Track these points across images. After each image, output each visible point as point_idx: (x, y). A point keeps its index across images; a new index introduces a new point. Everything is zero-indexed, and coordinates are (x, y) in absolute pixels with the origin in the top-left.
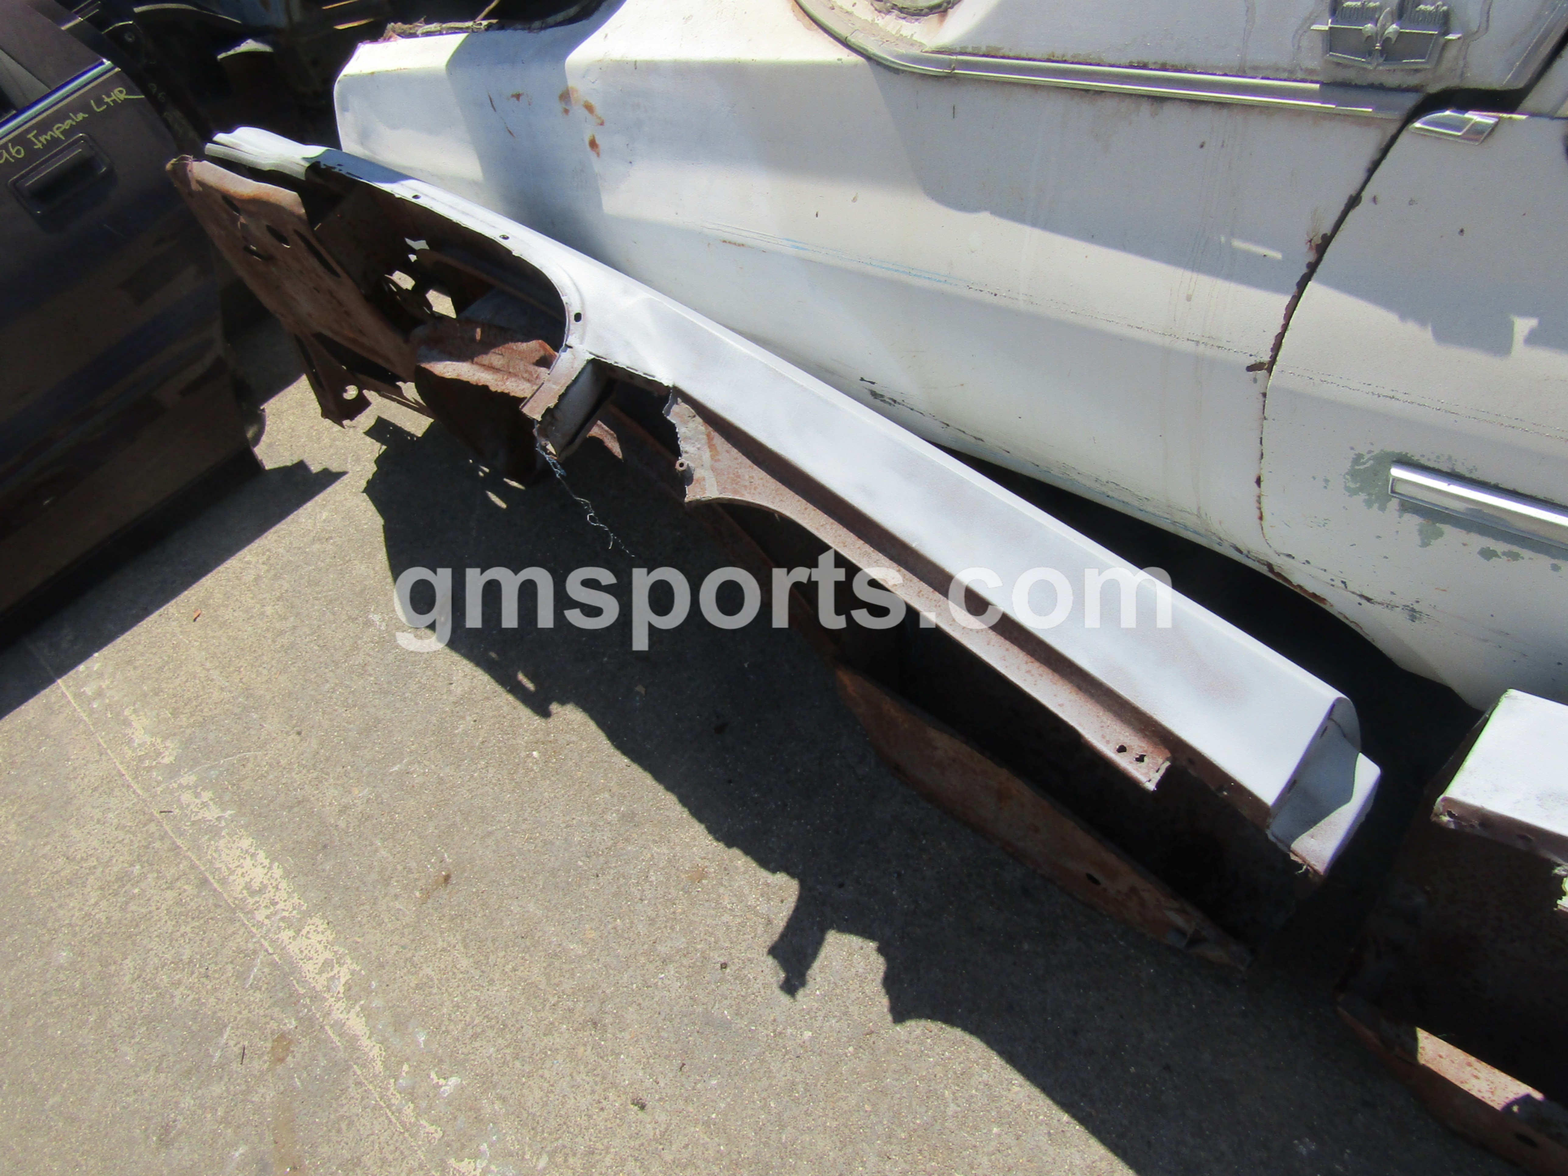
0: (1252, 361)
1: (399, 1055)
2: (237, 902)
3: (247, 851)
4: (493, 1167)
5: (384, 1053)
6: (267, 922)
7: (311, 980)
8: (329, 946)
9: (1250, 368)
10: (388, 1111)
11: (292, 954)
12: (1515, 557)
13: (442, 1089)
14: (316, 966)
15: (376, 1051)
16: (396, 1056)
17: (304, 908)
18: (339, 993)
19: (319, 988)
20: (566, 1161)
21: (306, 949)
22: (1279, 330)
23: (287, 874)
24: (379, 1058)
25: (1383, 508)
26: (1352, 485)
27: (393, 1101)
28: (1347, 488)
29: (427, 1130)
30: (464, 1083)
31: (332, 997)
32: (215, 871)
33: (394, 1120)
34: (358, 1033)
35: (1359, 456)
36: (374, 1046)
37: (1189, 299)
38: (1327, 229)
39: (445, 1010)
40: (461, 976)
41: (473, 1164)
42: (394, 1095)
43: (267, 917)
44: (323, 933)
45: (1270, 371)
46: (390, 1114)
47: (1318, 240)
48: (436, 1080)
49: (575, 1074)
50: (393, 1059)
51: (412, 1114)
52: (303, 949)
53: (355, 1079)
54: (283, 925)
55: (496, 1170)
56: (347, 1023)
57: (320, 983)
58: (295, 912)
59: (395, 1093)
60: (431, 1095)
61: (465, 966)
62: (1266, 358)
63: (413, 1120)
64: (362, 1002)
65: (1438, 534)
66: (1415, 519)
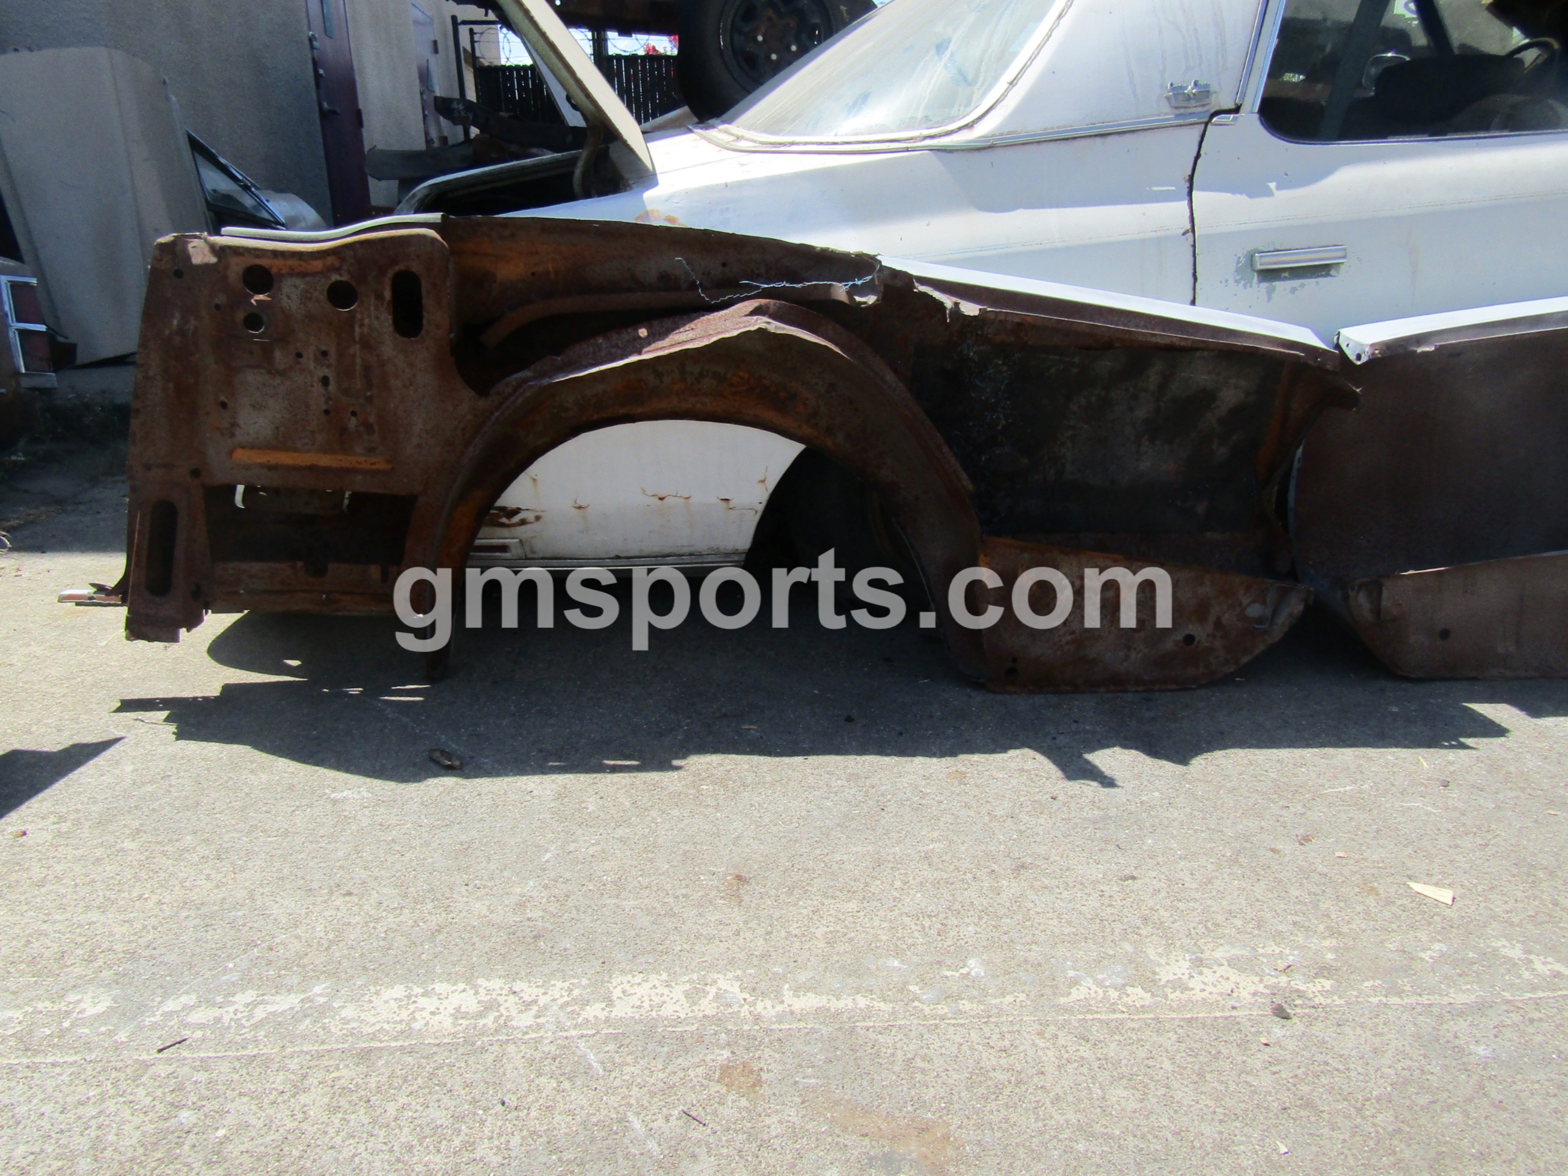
0: (1183, 231)
1: (891, 987)
2: (461, 1035)
3: (409, 997)
4: (1100, 977)
5: (873, 996)
6: (541, 1020)
7: (690, 1015)
8: (673, 984)
9: (1184, 234)
10: (948, 1021)
11: (630, 1014)
12: (1303, 285)
13: (973, 973)
14: (680, 1003)
15: (862, 1002)
16: (890, 990)
17: (585, 981)
18: (745, 1000)
19: (710, 1012)
20: (1140, 935)
21: (642, 1002)
22: (1188, 214)
23: (511, 976)
24: (875, 1002)
25: (1251, 286)
26: (1238, 278)
27: (941, 1012)
29: (1007, 1003)
30: (984, 957)
31: (741, 1006)
32: (373, 1037)
33: (963, 1021)
34: (820, 1005)
35: (1241, 258)
36: (854, 999)
37: (1144, 214)
38: (1190, 173)
39: (884, 938)
40: (862, 913)
41: (1081, 988)
42: (934, 1009)
43: (538, 1016)
44: (647, 981)
46: (953, 1021)
47: (1187, 178)
48: (957, 974)
49: (1058, 896)
50: (890, 993)
51: (975, 1005)
52: (639, 1003)
53: (874, 1032)
54: (576, 1007)
55: (1105, 975)
56: (793, 1008)
57: (707, 1006)
58: (576, 992)
59: (932, 1007)
60: (969, 984)
61: (855, 906)
62: (1188, 226)
63: (982, 1007)
64: (787, 986)
65: (1274, 289)
66: (1264, 285)
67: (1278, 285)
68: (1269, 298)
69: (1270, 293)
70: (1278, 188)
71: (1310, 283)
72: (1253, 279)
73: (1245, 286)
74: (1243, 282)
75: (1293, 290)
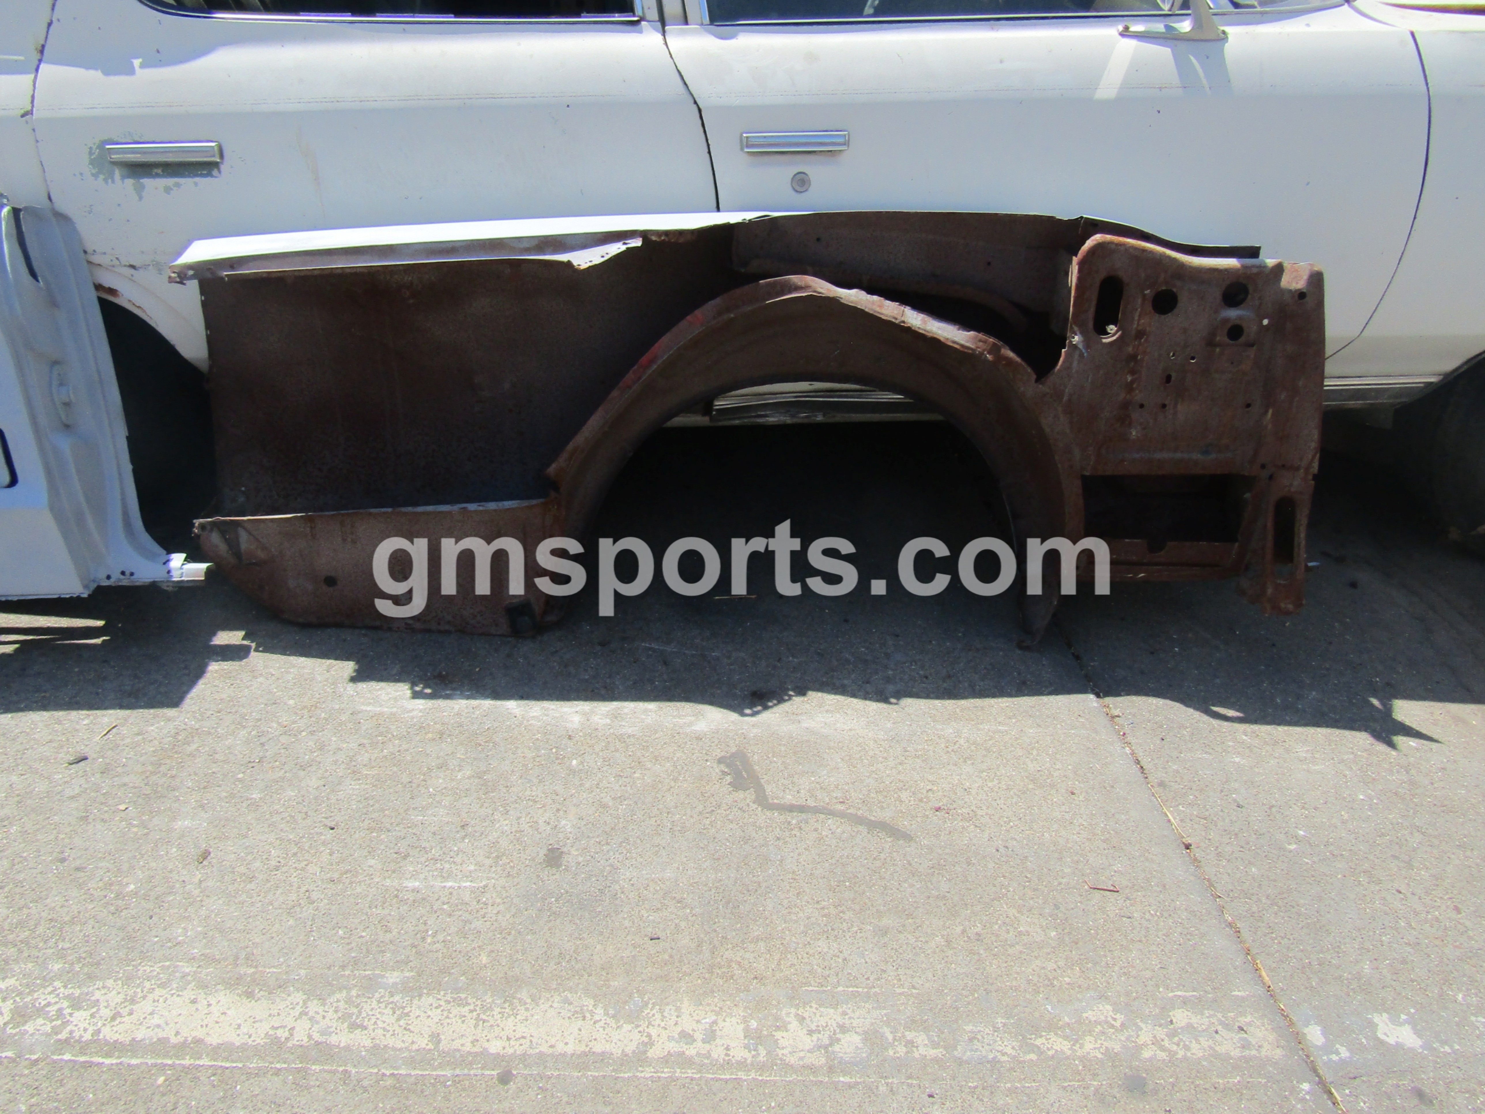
0: (22, 112)
9: (23, 116)
12: (178, 185)
22: (31, 91)
25: (113, 182)
26: (94, 171)
28: (93, 175)
35: (91, 148)
38: (42, 40)
45: (32, 114)
47: (40, 48)
62: (29, 107)
65: (143, 187)
66: (130, 182)
67: (148, 182)
68: (141, 198)
69: (139, 190)
70: (142, 66)
71: (187, 183)
72: (114, 174)
73: (105, 180)
74: (102, 177)
75: (168, 190)
